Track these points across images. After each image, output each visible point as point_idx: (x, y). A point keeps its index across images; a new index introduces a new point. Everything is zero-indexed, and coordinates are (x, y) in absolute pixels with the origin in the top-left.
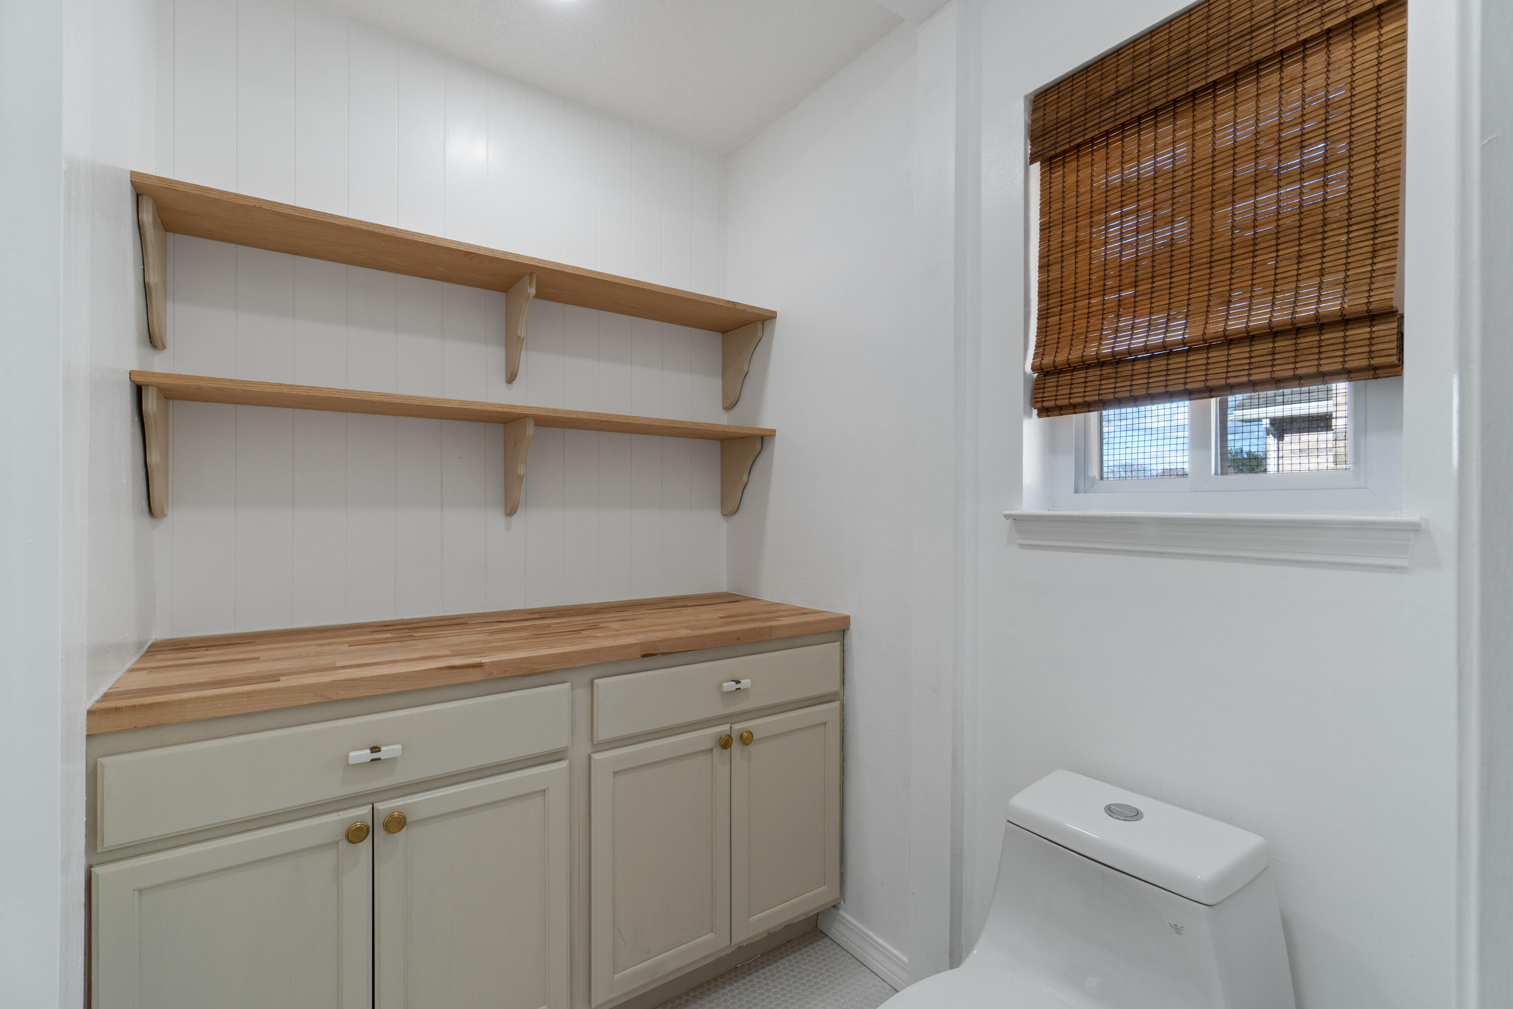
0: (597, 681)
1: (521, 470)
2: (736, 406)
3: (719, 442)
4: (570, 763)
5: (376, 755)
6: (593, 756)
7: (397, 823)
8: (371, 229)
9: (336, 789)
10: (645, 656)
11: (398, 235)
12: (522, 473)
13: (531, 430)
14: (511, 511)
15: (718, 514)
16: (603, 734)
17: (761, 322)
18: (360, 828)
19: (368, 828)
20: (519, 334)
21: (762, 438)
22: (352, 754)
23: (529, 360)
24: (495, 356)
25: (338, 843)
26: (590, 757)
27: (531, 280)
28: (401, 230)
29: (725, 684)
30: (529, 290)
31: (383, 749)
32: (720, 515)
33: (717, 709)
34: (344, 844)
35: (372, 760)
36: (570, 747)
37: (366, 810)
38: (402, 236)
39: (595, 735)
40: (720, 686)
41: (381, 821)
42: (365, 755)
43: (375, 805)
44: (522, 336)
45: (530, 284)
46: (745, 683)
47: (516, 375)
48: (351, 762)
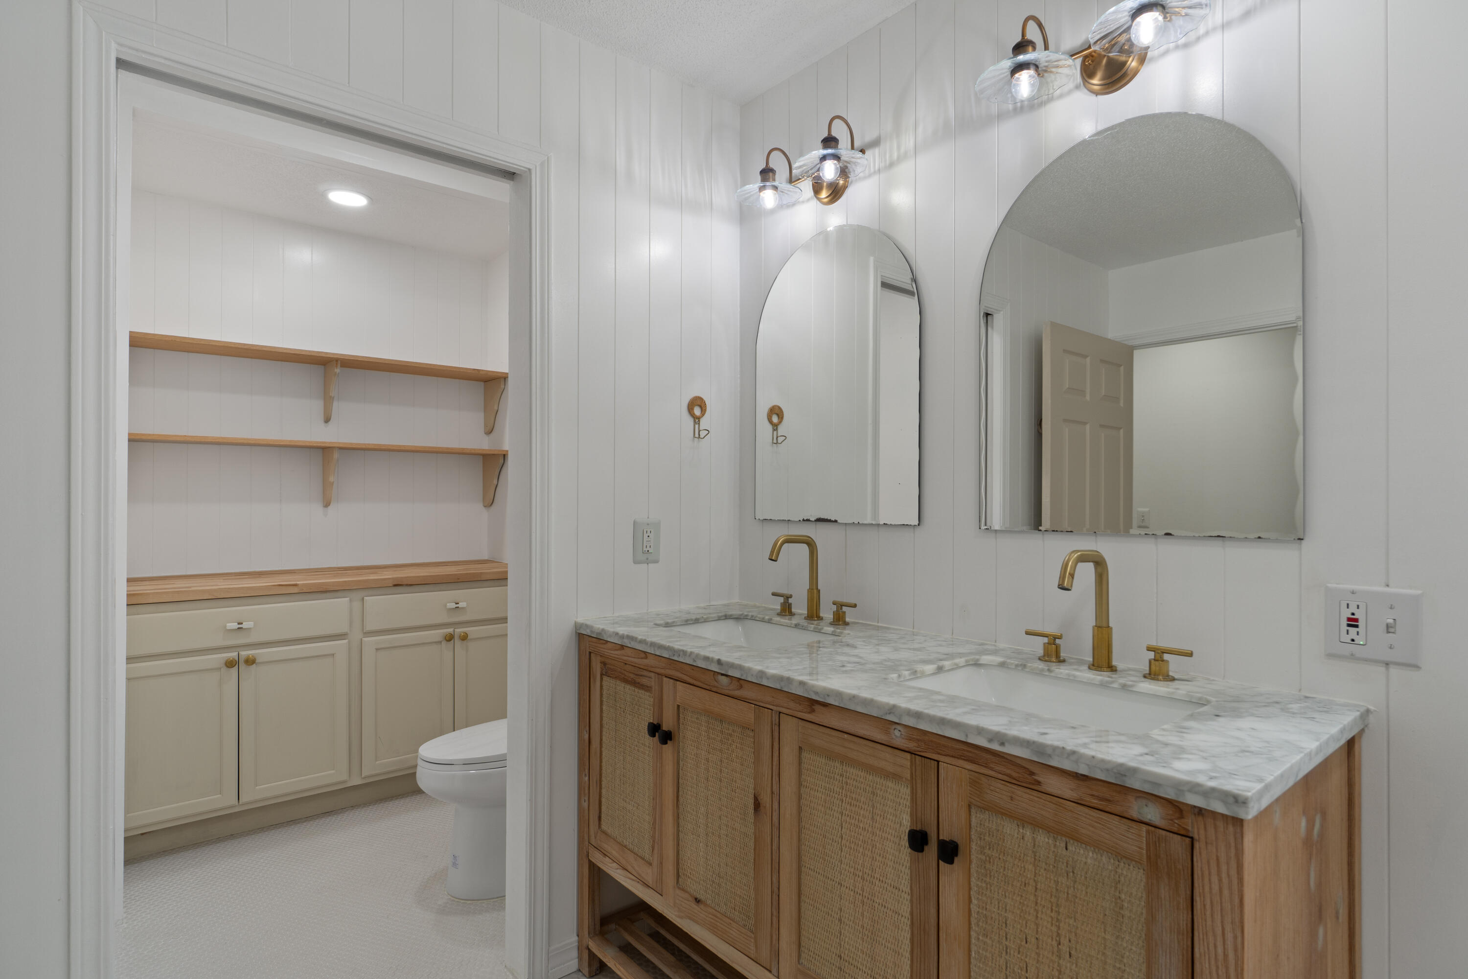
0: (365, 598)
1: (331, 479)
2: (493, 432)
3: (482, 457)
4: (349, 642)
5: (240, 626)
6: (363, 639)
7: (250, 662)
8: (236, 346)
9: (220, 642)
10: (395, 585)
11: (252, 348)
12: (332, 481)
13: (336, 455)
14: (327, 505)
15: (481, 505)
16: (369, 627)
17: (503, 379)
18: (232, 661)
19: (236, 661)
20: (331, 395)
21: (504, 455)
22: (228, 624)
23: (337, 407)
24: (317, 406)
25: (220, 669)
26: (361, 639)
27: (337, 364)
28: (254, 345)
29: (448, 604)
30: (336, 370)
31: (244, 623)
32: (483, 507)
33: (444, 618)
34: (224, 669)
35: (238, 628)
36: (349, 632)
37: (236, 654)
38: (255, 348)
39: (364, 628)
40: (446, 606)
41: (243, 660)
42: (235, 626)
43: (240, 652)
44: (333, 396)
45: (336, 367)
46: (462, 605)
47: (330, 419)
48: (228, 628)
